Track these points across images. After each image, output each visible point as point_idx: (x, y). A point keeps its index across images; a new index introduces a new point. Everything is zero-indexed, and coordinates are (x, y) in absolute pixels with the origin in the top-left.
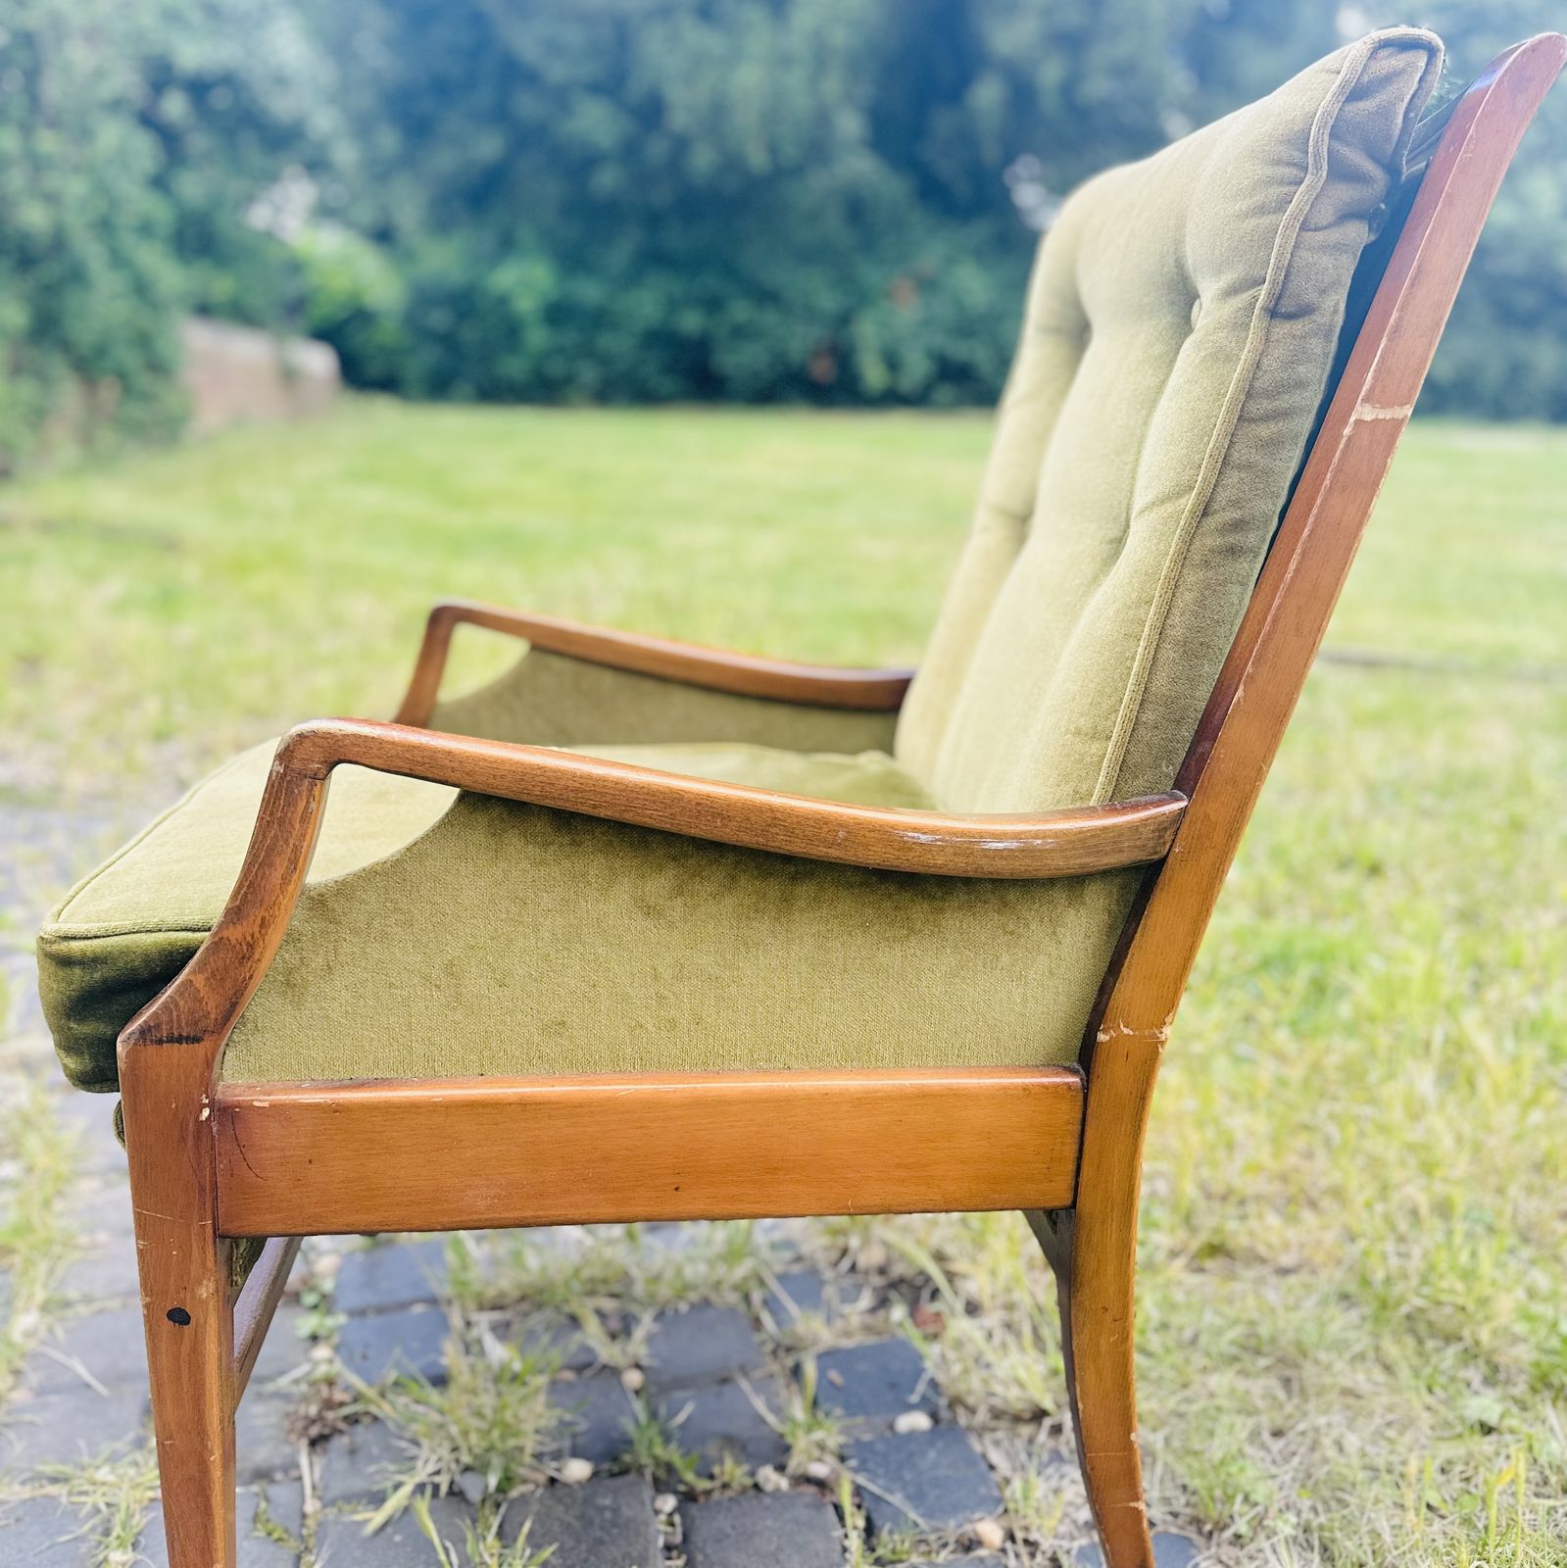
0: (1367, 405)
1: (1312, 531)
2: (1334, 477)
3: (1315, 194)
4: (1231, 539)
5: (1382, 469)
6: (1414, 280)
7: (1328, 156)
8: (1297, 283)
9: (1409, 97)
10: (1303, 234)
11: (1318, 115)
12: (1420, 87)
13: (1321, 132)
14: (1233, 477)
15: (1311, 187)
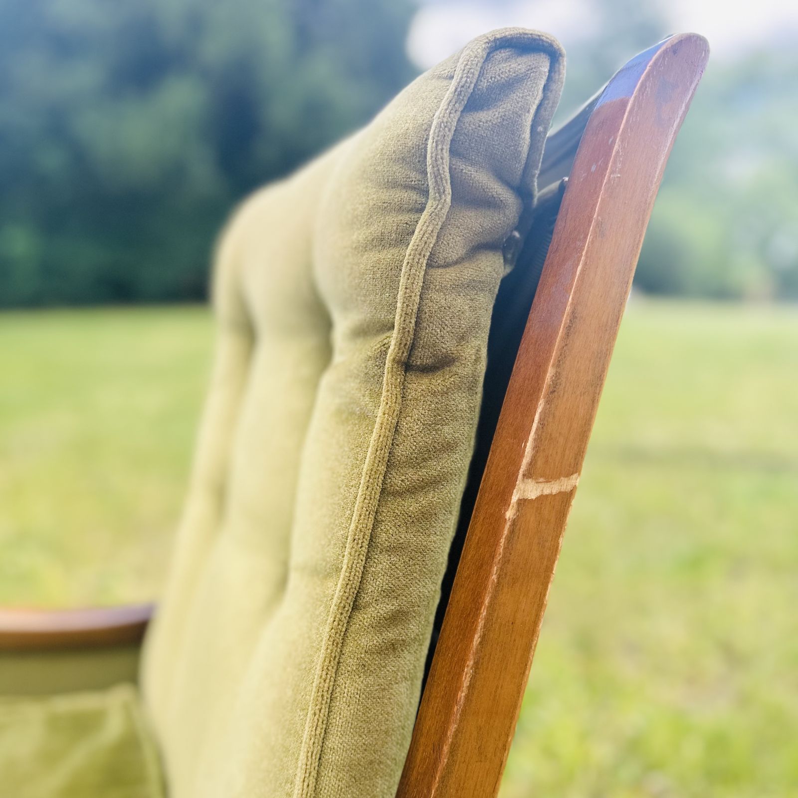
0: (530, 480)
1: (483, 637)
2: (501, 569)
3: (440, 223)
4: (391, 635)
5: (555, 549)
6: (569, 328)
7: (452, 177)
8: (430, 332)
9: (535, 107)
10: (432, 271)
11: (433, 128)
12: (545, 98)
13: (440, 147)
14: (382, 563)
15: (434, 216)
